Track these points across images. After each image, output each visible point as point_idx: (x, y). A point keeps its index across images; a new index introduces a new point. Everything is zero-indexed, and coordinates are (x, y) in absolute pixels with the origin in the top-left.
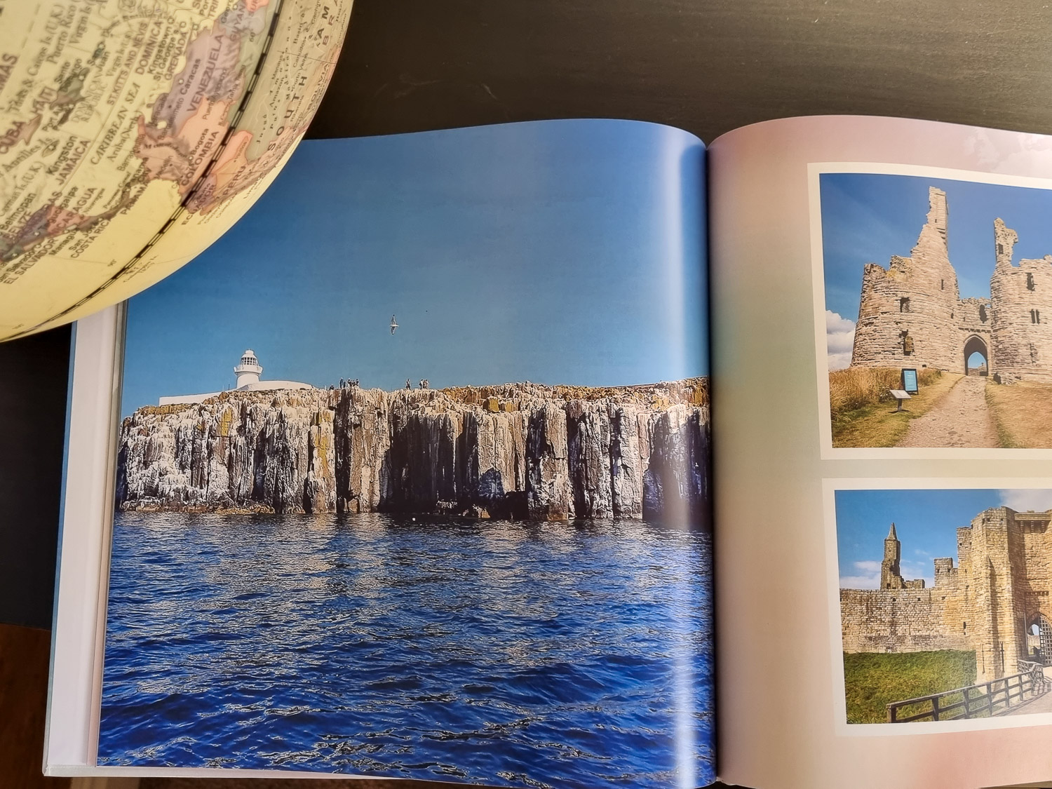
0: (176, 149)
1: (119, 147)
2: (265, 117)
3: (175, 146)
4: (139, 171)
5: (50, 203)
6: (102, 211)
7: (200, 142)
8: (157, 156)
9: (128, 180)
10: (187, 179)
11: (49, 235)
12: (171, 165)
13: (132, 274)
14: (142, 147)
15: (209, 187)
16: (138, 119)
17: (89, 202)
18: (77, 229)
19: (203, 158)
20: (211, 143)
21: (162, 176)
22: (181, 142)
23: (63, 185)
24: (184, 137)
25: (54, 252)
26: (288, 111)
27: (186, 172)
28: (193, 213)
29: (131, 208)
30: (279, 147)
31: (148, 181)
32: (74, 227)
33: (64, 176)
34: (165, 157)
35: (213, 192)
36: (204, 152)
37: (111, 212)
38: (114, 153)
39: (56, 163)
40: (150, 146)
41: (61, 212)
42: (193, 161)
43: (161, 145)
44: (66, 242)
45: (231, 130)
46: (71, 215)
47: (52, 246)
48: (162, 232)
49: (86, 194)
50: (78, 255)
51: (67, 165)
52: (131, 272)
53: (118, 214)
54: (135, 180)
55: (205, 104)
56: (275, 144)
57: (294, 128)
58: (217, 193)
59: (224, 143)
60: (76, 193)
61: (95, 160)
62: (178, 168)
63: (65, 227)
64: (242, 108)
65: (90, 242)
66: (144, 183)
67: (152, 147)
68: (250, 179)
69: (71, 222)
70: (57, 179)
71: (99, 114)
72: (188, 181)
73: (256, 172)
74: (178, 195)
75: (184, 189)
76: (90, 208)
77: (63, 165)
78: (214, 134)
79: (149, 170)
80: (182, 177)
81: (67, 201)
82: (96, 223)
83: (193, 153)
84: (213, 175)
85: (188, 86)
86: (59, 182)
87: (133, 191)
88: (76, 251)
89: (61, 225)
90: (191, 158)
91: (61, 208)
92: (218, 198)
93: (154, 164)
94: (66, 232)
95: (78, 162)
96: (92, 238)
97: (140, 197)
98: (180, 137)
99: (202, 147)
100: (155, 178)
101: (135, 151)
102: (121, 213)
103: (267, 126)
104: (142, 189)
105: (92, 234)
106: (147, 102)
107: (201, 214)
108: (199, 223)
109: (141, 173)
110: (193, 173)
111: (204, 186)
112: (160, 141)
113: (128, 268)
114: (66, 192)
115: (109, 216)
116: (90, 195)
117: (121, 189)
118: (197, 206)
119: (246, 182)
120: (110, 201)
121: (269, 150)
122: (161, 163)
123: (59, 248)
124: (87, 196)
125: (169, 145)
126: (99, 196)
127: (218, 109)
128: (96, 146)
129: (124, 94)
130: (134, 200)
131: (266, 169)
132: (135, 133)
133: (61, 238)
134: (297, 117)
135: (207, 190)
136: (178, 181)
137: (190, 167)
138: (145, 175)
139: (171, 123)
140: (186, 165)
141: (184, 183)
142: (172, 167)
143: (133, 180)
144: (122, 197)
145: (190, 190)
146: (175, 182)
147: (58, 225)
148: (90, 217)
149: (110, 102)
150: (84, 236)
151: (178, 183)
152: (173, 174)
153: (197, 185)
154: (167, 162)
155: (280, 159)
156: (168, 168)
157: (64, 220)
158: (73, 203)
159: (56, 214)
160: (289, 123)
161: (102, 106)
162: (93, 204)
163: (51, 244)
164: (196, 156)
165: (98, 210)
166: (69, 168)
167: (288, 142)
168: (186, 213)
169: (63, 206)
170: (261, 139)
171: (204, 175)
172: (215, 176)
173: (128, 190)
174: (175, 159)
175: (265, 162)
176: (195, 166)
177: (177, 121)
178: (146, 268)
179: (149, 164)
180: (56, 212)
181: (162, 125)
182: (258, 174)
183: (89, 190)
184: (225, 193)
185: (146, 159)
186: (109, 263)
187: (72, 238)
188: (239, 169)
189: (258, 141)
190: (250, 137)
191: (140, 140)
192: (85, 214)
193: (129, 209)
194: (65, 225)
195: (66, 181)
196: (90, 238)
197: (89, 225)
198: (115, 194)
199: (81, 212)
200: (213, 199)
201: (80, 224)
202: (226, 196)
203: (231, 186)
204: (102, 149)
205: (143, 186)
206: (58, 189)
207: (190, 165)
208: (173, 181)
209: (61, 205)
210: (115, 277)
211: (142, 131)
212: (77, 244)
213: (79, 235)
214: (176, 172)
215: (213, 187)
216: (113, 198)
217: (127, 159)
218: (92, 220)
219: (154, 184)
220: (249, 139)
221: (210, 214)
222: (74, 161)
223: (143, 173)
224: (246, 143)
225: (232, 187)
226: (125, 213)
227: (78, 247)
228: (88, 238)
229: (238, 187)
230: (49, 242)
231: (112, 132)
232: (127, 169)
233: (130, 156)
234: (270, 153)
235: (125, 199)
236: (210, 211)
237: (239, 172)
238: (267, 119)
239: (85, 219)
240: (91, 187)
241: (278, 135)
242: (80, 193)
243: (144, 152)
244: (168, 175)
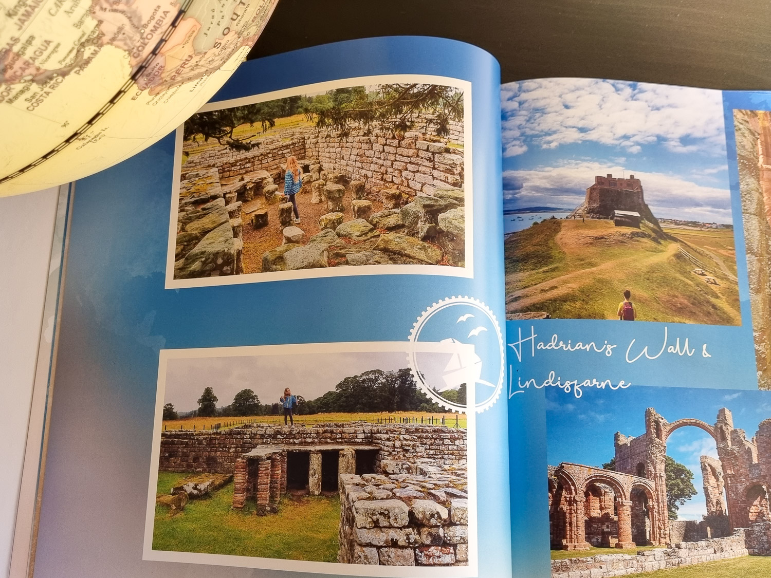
0: (130, 18)
1: (76, 3)
2: (213, 10)
3: (129, 15)
4: (93, 32)
5: (8, 47)
6: (58, 66)
7: (152, 18)
8: (113, 21)
9: (83, 40)
10: (138, 53)
11: (6, 81)
12: (124, 34)
13: (85, 142)
14: (97, 8)
15: (158, 67)
17: (46, 54)
18: (33, 81)
19: (154, 34)
20: (162, 21)
21: (115, 43)
22: (134, 12)
23: (21, 31)
24: (137, 8)
25: (10, 101)
26: (235, 14)
27: (138, 44)
28: (142, 90)
29: (85, 69)
30: (224, 48)
31: (101, 45)
32: (30, 78)
33: (23, 22)
34: (120, 24)
35: (162, 73)
36: (156, 28)
37: (66, 69)
38: (71, 8)
39: (15, 7)
40: (105, 9)
41: (18, 59)
42: (145, 36)
43: (115, 11)
44: (22, 92)
45: (181, 13)
46: (27, 64)
47: (9, 94)
48: (112, 101)
49: (42, 45)
50: (34, 109)
51: (26, 11)
52: (83, 139)
53: (72, 73)
54: (90, 41)
56: (220, 43)
57: (239, 34)
58: (165, 76)
59: (174, 24)
60: (34, 42)
61: (53, 12)
62: (131, 38)
63: (21, 76)
65: (46, 97)
66: (98, 46)
67: (108, 10)
68: (197, 71)
69: (27, 72)
70: (16, 24)
72: (139, 55)
73: (202, 66)
74: (129, 66)
75: (135, 62)
76: (46, 60)
77: (22, 10)
78: (166, 13)
79: (103, 34)
80: (133, 48)
81: (24, 48)
82: (51, 78)
83: (145, 26)
84: (163, 55)
86: (18, 27)
87: (88, 52)
88: (32, 104)
89: (18, 73)
90: (142, 31)
91: (18, 55)
92: (166, 81)
93: (109, 29)
94: (22, 81)
95: (36, 10)
96: (48, 93)
97: (93, 60)
98: (134, 7)
99: (153, 23)
100: (108, 43)
101: (91, 11)
102: (75, 72)
103: (215, 21)
104: (95, 53)
105: (47, 89)
107: (150, 94)
108: (148, 104)
109: (95, 35)
110: (144, 48)
111: (153, 65)
112: (115, 7)
113: (80, 133)
114: (24, 38)
115: (64, 74)
116: (47, 48)
117: (76, 47)
118: (146, 84)
119: (192, 74)
120: (65, 58)
121: (215, 47)
122: (115, 30)
123: (16, 97)
124: (44, 48)
125: (123, 12)
126: (55, 50)
130: (87, 62)
131: (211, 67)
133: (17, 87)
134: (242, 23)
135: (156, 69)
136: (130, 52)
137: (142, 41)
138: (99, 38)
140: (137, 37)
141: (135, 55)
142: (125, 36)
143: (88, 41)
144: (77, 56)
145: (140, 64)
146: (127, 52)
147: (15, 72)
148: (46, 70)
150: (40, 89)
151: (129, 54)
152: (126, 44)
153: (147, 61)
154: (120, 29)
155: (225, 62)
156: (121, 36)
157: (21, 68)
158: (29, 52)
159: (14, 60)
160: (235, 27)
162: (49, 57)
163: (8, 90)
164: (148, 30)
165: (52, 65)
166: (28, 15)
167: (232, 47)
168: (135, 89)
169: (20, 53)
170: (208, 33)
171: (154, 52)
172: (164, 57)
173: (82, 50)
174: (128, 28)
175: (210, 59)
176: (146, 41)
178: (98, 138)
179: (103, 27)
180: (14, 58)
182: (203, 70)
183: (46, 41)
184: (173, 78)
185: (100, 22)
186: (63, 124)
187: (28, 89)
188: (186, 57)
189: (205, 34)
190: (198, 27)
192: (41, 66)
193: (83, 70)
194: (22, 73)
195: (24, 27)
196: (45, 92)
197: (45, 79)
198: (71, 51)
200: (161, 81)
201: (36, 75)
202: (172, 82)
203: (178, 72)
204: (60, 2)
205: (97, 49)
206: (16, 34)
207: (142, 38)
208: (125, 51)
209: (18, 52)
210: (68, 141)
212: (33, 97)
213: (35, 87)
214: (128, 41)
215: (162, 68)
216: (68, 55)
217: (83, 17)
218: (47, 74)
219: (106, 49)
220: (198, 29)
221: (158, 97)
222: (33, 8)
223: (98, 35)
224: (194, 32)
225: (179, 74)
226: (78, 73)
227: (34, 100)
228: (43, 92)
229: (186, 76)
230: (6, 89)
232: (83, 27)
233: (86, 15)
234: (216, 51)
235: (79, 58)
236: (158, 93)
237: (186, 60)
238: (215, 14)
239: (41, 71)
240: (48, 39)
241: (225, 35)
242: (37, 43)
243: (100, 14)
244: (121, 44)
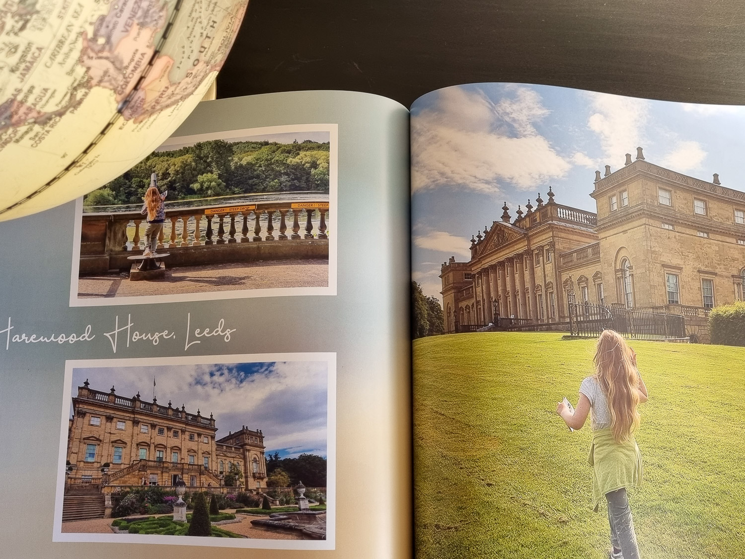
0: (113, 63)
1: (67, 55)
2: (183, 47)
3: (112, 60)
4: (83, 77)
5: (12, 97)
6: (55, 109)
7: (132, 60)
8: (98, 67)
9: (75, 85)
10: (122, 90)
11: (13, 125)
12: (109, 76)
13: (81, 168)
14: (85, 58)
15: (140, 100)
16: (82, 34)
17: (45, 99)
18: (35, 122)
19: (134, 73)
20: (141, 62)
21: (102, 84)
22: (117, 57)
23: (23, 83)
24: (119, 53)
25: (17, 141)
26: (202, 47)
27: (121, 83)
28: (128, 121)
29: (78, 109)
30: (195, 77)
31: (90, 88)
32: (32, 120)
33: (23, 75)
34: (104, 69)
35: (143, 105)
36: (136, 68)
37: (62, 110)
38: (64, 60)
39: (17, 64)
40: (92, 58)
41: (22, 106)
42: (127, 75)
43: (100, 58)
44: (27, 132)
45: (156, 53)
46: (30, 109)
47: (15, 135)
48: (103, 133)
49: (41, 93)
50: (37, 145)
51: (26, 66)
52: (80, 166)
53: (68, 113)
54: (80, 85)
55: (135, 28)
56: (192, 73)
57: (207, 63)
58: (146, 106)
59: (151, 63)
60: (34, 91)
61: (48, 64)
62: (115, 79)
63: (25, 120)
64: (165, 37)
65: (46, 135)
66: (88, 89)
67: (94, 58)
68: (173, 99)
69: (30, 115)
70: (18, 77)
71: (51, 26)
72: (123, 92)
73: (177, 94)
74: (115, 102)
75: (119, 98)
76: (45, 105)
77: (23, 66)
78: (143, 55)
79: (92, 78)
80: (118, 87)
81: (26, 97)
82: (50, 119)
83: (126, 68)
84: (143, 89)
85: (121, 11)
86: (20, 80)
87: (79, 94)
88: (36, 142)
89: (23, 118)
90: (125, 72)
91: (22, 103)
92: (147, 110)
93: (96, 73)
94: (26, 124)
95: (35, 64)
96: (48, 132)
97: (85, 100)
98: (116, 53)
99: (133, 64)
100: (96, 85)
101: (80, 61)
102: (71, 112)
103: (186, 56)
104: (86, 94)
105: (47, 128)
106: (90, 20)
107: (134, 122)
108: (133, 131)
109: (85, 80)
110: (126, 85)
111: (136, 98)
112: (100, 55)
113: (77, 162)
114: (25, 89)
115: (60, 114)
116: (45, 94)
117: (70, 91)
118: (131, 115)
119: (169, 102)
120: (61, 101)
121: (187, 77)
122: (101, 73)
123: (22, 137)
124: (42, 95)
125: (107, 58)
126: (52, 95)
127: (146, 34)
128: (49, 53)
129: (71, 11)
130: (80, 102)
131: (185, 93)
132: (80, 45)
133: (22, 129)
134: (209, 54)
135: (138, 101)
136: (115, 90)
137: (124, 80)
138: (88, 81)
139: (108, 41)
140: (120, 77)
141: (120, 92)
142: (110, 77)
143: (79, 85)
144: (71, 99)
145: (125, 100)
146: (113, 91)
147: (20, 117)
148: (45, 113)
149: (60, 17)
150: (41, 129)
151: (115, 92)
152: (111, 84)
153: (129, 95)
154: (106, 73)
155: (196, 88)
156: (106, 78)
157: (25, 113)
158: (31, 100)
159: (18, 108)
160: (203, 58)
161: (53, 19)
162: (47, 102)
163: (15, 132)
164: (129, 71)
165: (51, 108)
166: (28, 69)
167: (202, 74)
168: (121, 120)
169: (24, 101)
170: (181, 66)
171: (136, 88)
172: (144, 91)
173: (75, 93)
174: (112, 71)
175: (184, 87)
176: (128, 79)
177: (114, 39)
178: (92, 164)
179: (92, 73)
180: (18, 106)
181: (101, 41)
182: (179, 97)
183: (44, 89)
184: (153, 108)
185: (89, 68)
186: (62, 155)
187: (31, 130)
188: (163, 89)
189: (178, 67)
190: (172, 62)
191: (84, 52)
192: (41, 110)
193: (76, 110)
194: (26, 118)
195: (25, 79)
196: (46, 131)
197: (45, 120)
198: (65, 95)
199: (38, 108)
200: (143, 111)
201: (38, 118)
202: (152, 111)
203: (157, 102)
204: (53, 56)
205: (87, 91)
206: (19, 86)
207: (124, 78)
208: (111, 90)
209: (22, 101)
210: (67, 169)
211: (85, 44)
212: (36, 136)
213: (37, 128)
214: (113, 82)
215: (143, 100)
216: (63, 98)
217: (74, 66)
218: (47, 116)
219: (95, 91)
220: (171, 64)
221: (142, 124)
222: (32, 63)
223: (87, 80)
224: (168, 67)
225: (158, 103)
226: (73, 113)
227: (37, 139)
228: (44, 131)
229: (164, 104)
230: (13, 131)
231: (61, 43)
232: (74, 74)
233: (76, 64)
234: (188, 80)
235: (73, 100)
236: (142, 121)
237: (164, 91)
238: (185, 50)
239: (42, 114)
240: (46, 87)
241: (194, 65)
242: (37, 92)
243: (88, 62)
244: (107, 84)
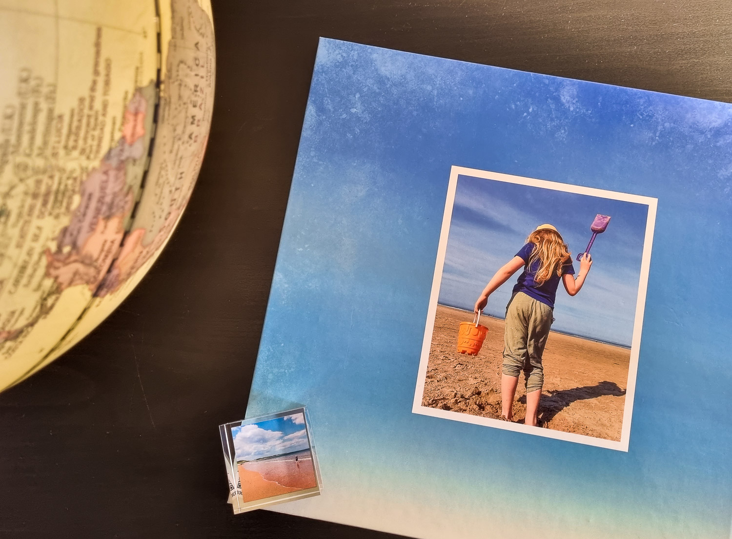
0: (82, 262)
1: (31, 276)
2: (154, 213)
3: (81, 260)
4: (52, 287)
6: (26, 322)
7: (102, 250)
8: (67, 272)
9: (45, 296)
12: (80, 274)
15: (115, 277)
16: (46, 252)
17: (13, 320)
18: (6, 341)
19: (106, 260)
20: (111, 248)
21: (73, 284)
22: (86, 256)
24: (87, 252)
26: (172, 201)
27: (93, 274)
28: (104, 297)
29: (51, 313)
30: (168, 226)
31: (62, 291)
32: (3, 340)
34: (74, 271)
36: (106, 256)
37: (34, 321)
38: (29, 281)
40: (59, 267)
42: (98, 266)
43: (68, 264)
45: (127, 234)
48: (80, 318)
49: (9, 316)
50: (11, 356)
52: (59, 349)
53: (40, 321)
54: (50, 294)
55: (101, 224)
56: (164, 226)
57: (177, 209)
58: (121, 278)
59: (122, 244)
60: (1, 318)
61: (12, 291)
62: (86, 274)
64: (133, 216)
65: (19, 345)
66: (58, 294)
67: (61, 267)
68: (148, 257)
71: (10, 258)
72: (96, 280)
73: (151, 251)
74: (89, 291)
75: (93, 287)
76: (14, 324)
78: (113, 242)
79: (61, 284)
80: (90, 279)
82: (22, 332)
83: (97, 260)
85: (84, 215)
87: (50, 302)
88: (9, 354)
90: (96, 264)
93: (65, 278)
96: (21, 342)
97: (56, 303)
98: (84, 253)
99: (103, 254)
100: (67, 287)
101: (47, 275)
102: (43, 319)
103: (157, 218)
104: (57, 299)
105: (20, 340)
106: (51, 236)
107: (111, 294)
109: (54, 288)
110: (99, 274)
111: (110, 278)
112: (68, 261)
113: (56, 348)
115: (32, 324)
116: (13, 316)
117: (39, 303)
118: (107, 292)
119: (145, 259)
120: (32, 314)
121: (160, 232)
122: (71, 276)
124: (10, 318)
125: (75, 261)
126: (21, 314)
127: (114, 224)
128: (11, 281)
129: (29, 236)
130: (52, 307)
132: (44, 261)
134: (180, 200)
135: (114, 279)
137: (96, 270)
139: (74, 245)
140: (92, 270)
141: (93, 282)
143: (48, 295)
144: (41, 308)
145: (99, 285)
146: (85, 284)
148: (16, 330)
149: (19, 246)
150: (13, 343)
151: (88, 284)
152: (83, 280)
153: (104, 280)
154: (76, 273)
156: (77, 277)
160: (174, 207)
161: (12, 251)
162: (17, 320)
164: (100, 261)
165: (22, 323)
167: (175, 219)
168: (97, 300)
170: (152, 229)
171: (109, 271)
172: (118, 269)
173: (45, 302)
174: (82, 269)
176: (100, 268)
177: (80, 242)
179: (60, 280)
181: (66, 249)
182: (154, 250)
183: (11, 312)
184: (129, 274)
185: (56, 278)
186: (38, 351)
187: (3, 346)
188: (137, 255)
189: (150, 231)
190: (143, 231)
191: (49, 266)
192: (11, 329)
193: (49, 314)
196: (19, 342)
197: (16, 335)
198: (35, 308)
199: (7, 329)
200: (119, 282)
201: (8, 336)
202: (129, 276)
203: (132, 268)
204: (17, 283)
205: (58, 296)
208: (83, 284)
210: (46, 356)
211: (50, 259)
213: (9, 344)
214: (85, 277)
215: (118, 275)
216: (33, 311)
217: (40, 282)
218: (18, 331)
219: (67, 292)
220: (143, 233)
221: (119, 291)
223: (57, 287)
224: (140, 237)
226: (45, 318)
227: (10, 351)
228: (17, 343)
229: (139, 265)
231: (23, 268)
232: (42, 288)
233: (43, 279)
235: (44, 309)
236: (118, 289)
237: (138, 257)
238: (156, 214)
239: (12, 332)
240: (13, 310)
241: (166, 219)
242: (4, 317)
243: (53, 272)
244: (79, 282)
